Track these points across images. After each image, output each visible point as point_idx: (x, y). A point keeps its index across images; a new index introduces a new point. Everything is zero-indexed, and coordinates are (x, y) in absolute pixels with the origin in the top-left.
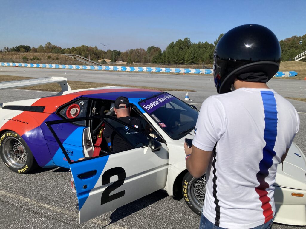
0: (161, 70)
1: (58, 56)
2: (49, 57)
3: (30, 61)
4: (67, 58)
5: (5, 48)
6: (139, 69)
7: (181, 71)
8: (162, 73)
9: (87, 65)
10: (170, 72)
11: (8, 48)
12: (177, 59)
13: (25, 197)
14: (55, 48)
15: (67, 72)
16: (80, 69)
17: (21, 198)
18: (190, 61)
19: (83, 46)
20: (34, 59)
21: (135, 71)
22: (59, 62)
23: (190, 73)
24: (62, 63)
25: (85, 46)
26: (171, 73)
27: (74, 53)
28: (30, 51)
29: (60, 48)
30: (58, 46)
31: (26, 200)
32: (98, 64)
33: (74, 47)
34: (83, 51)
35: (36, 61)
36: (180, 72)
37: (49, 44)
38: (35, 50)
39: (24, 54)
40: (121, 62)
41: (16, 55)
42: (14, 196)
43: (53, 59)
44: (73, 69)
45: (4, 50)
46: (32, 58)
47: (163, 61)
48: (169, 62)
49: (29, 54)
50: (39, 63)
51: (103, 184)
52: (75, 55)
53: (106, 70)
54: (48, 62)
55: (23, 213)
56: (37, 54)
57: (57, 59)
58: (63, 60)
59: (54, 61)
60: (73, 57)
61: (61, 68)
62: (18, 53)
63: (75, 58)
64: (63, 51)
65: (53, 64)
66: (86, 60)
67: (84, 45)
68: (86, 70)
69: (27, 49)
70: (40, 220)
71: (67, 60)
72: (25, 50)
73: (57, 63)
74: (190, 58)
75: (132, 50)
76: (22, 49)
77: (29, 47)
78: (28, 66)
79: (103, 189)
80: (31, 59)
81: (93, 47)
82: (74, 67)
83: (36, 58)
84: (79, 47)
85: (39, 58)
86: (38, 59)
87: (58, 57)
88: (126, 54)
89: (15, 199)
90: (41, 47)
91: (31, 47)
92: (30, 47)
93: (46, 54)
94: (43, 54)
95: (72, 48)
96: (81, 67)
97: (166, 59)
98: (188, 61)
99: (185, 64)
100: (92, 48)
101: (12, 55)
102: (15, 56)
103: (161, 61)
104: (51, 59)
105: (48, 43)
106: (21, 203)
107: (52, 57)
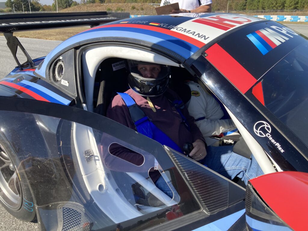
1: (142, 6)
2: (133, 8)
24: (147, 14)
46: (116, 9)
54: (132, 13)
56: (120, 4)
58: (149, 10)
62: (102, 4)
71: (152, 10)
86: (122, 10)
107: (137, 7)
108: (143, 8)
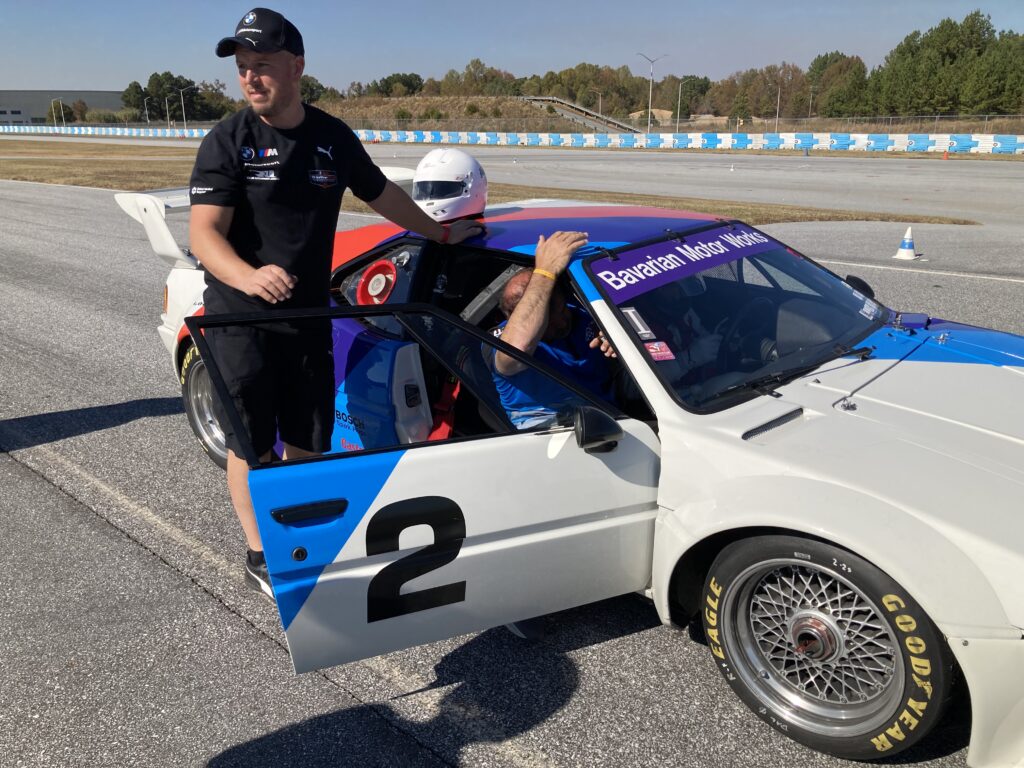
0: (853, 143)
1: (499, 104)
2: (473, 109)
3: (415, 123)
4: (526, 108)
5: (353, 84)
6: (766, 142)
7: (933, 143)
8: (857, 154)
9: (590, 131)
10: (890, 149)
11: (359, 85)
12: (926, 97)
13: (216, 552)
14: (493, 77)
15: (519, 158)
16: (564, 147)
17: (206, 552)
18: (982, 105)
19: (583, 67)
20: (427, 116)
21: (749, 146)
22: (504, 123)
23: (973, 150)
24: (510, 128)
25: (590, 65)
26: (894, 153)
27: (553, 92)
28: (421, 90)
29: (511, 77)
30: (502, 71)
31: (215, 560)
32: (626, 129)
33: (552, 73)
34: (582, 82)
35: (432, 121)
36: (931, 149)
37: (477, 64)
38: (436, 88)
39: (400, 102)
40: (706, 119)
41: (378, 104)
42: (189, 542)
43: (485, 116)
44: (542, 147)
45: (349, 91)
46: (422, 112)
47: (867, 108)
48: (893, 110)
49: (416, 100)
50: (441, 129)
51: (370, 552)
52: (551, 98)
53: (649, 148)
54: (467, 126)
55: (190, 601)
56: (437, 98)
57: (497, 114)
58: (515, 117)
59: (487, 119)
60: (545, 107)
61: (504, 142)
62: (385, 99)
63: (551, 110)
64: (516, 87)
65: (482, 130)
66: (587, 114)
67: (587, 63)
68: (582, 148)
69: (412, 84)
70: (226, 631)
71: (526, 116)
72: (405, 89)
73: (495, 127)
74: (983, 93)
75: (752, 70)
76: (399, 86)
77: (417, 77)
78: (407, 141)
79: (373, 570)
80: (420, 117)
81: (615, 68)
82: (545, 138)
83: (432, 113)
84: (571, 70)
85: (443, 112)
86: (439, 117)
87: (500, 107)
88: (730, 87)
89: (189, 555)
90: (452, 76)
91: (425, 78)
92: (420, 79)
93: (462, 98)
94: (453, 101)
95: (547, 76)
96: (567, 139)
97: (883, 98)
98: (976, 103)
99: (961, 115)
100: (612, 71)
101: (367, 106)
102: (375, 109)
103: (861, 107)
104: (477, 114)
105: (472, 62)
106: (199, 568)
107: (482, 107)
108: (501, 110)
